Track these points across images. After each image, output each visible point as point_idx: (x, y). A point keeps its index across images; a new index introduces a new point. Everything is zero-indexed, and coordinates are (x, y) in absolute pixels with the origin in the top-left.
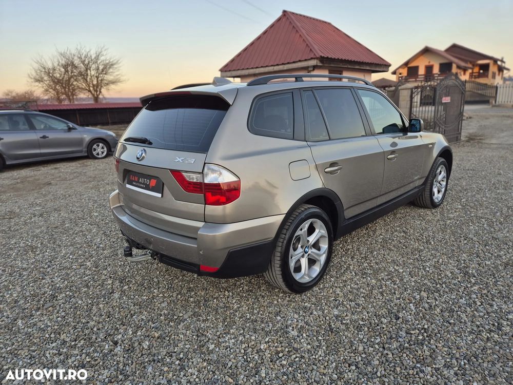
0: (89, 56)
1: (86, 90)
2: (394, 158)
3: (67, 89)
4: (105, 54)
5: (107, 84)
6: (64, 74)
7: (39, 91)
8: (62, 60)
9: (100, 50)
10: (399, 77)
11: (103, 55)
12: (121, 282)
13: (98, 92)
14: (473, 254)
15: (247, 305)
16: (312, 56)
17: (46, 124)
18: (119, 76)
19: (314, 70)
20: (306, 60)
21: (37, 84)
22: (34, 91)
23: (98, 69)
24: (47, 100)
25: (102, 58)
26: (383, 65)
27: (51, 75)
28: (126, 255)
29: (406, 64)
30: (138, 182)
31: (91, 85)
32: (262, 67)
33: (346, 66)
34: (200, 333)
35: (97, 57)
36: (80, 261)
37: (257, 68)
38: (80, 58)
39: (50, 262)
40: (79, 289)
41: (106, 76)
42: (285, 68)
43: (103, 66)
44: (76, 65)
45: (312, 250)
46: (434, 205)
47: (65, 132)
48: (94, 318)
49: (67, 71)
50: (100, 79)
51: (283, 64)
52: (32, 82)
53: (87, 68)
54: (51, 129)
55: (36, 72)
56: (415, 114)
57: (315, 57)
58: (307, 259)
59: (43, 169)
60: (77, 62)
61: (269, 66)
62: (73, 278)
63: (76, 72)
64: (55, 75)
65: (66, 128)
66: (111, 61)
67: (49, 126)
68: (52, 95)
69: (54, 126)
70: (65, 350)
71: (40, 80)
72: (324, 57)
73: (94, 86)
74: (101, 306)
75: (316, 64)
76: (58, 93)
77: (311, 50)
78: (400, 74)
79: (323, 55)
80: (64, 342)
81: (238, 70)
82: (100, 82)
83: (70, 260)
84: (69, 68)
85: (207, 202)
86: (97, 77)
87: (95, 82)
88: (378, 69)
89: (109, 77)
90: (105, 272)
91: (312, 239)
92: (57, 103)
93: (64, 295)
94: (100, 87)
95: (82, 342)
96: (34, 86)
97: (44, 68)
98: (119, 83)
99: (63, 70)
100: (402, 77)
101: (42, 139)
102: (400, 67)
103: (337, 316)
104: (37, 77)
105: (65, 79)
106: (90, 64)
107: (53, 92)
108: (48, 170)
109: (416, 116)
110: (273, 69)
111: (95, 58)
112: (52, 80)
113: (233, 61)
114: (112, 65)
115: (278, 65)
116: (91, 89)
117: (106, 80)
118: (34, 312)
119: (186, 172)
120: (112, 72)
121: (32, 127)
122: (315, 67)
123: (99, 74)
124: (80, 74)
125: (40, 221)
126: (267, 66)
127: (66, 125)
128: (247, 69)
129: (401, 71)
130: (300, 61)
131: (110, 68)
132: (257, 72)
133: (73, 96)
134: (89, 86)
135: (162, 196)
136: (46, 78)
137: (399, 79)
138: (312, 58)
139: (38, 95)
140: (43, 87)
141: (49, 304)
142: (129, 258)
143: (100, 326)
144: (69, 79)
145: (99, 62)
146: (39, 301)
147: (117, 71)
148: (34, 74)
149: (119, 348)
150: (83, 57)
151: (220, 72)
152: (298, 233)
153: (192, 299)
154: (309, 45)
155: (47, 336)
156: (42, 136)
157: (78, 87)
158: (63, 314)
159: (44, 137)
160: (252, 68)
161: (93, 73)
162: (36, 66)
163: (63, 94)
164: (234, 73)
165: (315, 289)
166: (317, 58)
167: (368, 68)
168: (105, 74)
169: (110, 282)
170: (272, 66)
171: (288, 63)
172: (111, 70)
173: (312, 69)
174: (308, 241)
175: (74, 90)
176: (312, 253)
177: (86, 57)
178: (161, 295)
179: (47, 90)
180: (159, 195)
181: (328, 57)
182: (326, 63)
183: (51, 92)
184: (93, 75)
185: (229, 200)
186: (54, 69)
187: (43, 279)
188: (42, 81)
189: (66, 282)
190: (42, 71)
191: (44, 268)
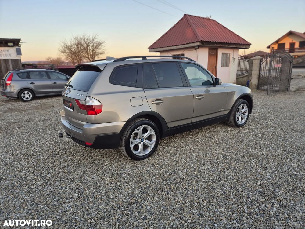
0: (89, 39)
1: (87, 57)
2: (202, 98)
3: (77, 57)
4: (97, 38)
5: (98, 55)
6: (77, 49)
7: (64, 58)
8: (76, 41)
9: (95, 36)
10: (272, 50)
11: (96, 38)
12: (63, 151)
13: (93, 59)
14: (237, 150)
15: (111, 164)
16: (196, 40)
17: (57, 76)
18: (104, 50)
19: (198, 48)
20: (193, 43)
21: (62, 54)
22: (62, 58)
23: (93, 46)
24: (68, 63)
25: (96, 40)
26: (245, 44)
27: (70, 49)
28: (60, 137)
29: (277, 42)
30: (67, 104)
31: (90, 55)
32: (170, 46)
33: (219, 46)
34: (84, 172)
35: (93, 40)
36: (50, 141)
37: (167, 47)
38: (84, 40)
39: (38, 141)
40: (44, 152)
41: (97, 50)
42: (182, 47)
43: (96, 45)
44: (82, 44)
45: (146, 141)
46: (238, 126)
47: (65, 81)
48: (45, 164)
49: (78, 47)
50: (94, 51)
51: (181, 45)
52: (60, 53)
53: (88, 46)
54: (59, 79)
55: (63, 48)
56: (262, 74)
57: (198, 41)
58: (142, 145)
59: (53, 99)
60: (83, 42)
61: (174, 46)
62: (44, 148)
63: (82, 48)
64: (72, 49)
65: (66, 78)
66: (101, 41)
67: (59, 77)
68: (70, 60)
69: (61, 78)
70: (28, 174)
71: (64, 52)
72: (203, 41)
73: (91, 55)
74: (50, 159)
75: (198, 45)
76: (73, 59)
77: (196, 37)
78: (273, 48)
79: (202, 40)
80: (29, 171)
81: (158, 48)
82: (94, 53)
83: (46, 141)
84: (79, 46)
85: (88, 114)
86: (93, 51)
87: (92, 53)
88: (241, 47)
89: (99, 51)
90: (58, 146)
91: (146, 135)
92: (72, 65)
93: (37, 154)
94: (94, 56)
95: (36, 171)
96: (61, 55)
97: (66, 46)
98: (104, 54)
99: (75, 47)
100: (274, 50)
101: (54, 84)
102: (273, 44)
103: (147, 171)
104: (63, 50)
105: (77, 52)
106: (89, 43)
107: (71, 59)
108: (55, 100)
109: (262, 75)
110: (176, 47)
111: (92, 40)
112: (70, 52)
113: (155, 43)
114: (101, 44)
115: (178, 45)
116: (90, 57)
117: (97, 52)
118: (22, 159)
119: (80, 100)
120: (100, 48)
121: (49, 78)
122: (199, 47)
123: (94, 49)
124: (84, 49)
125: (41, 123)
126: (173, 46)
127: (66, 77)
128: (163, 47)
129: (273, 46)
130: (190, 43)
131: (99, 46)
132: (167, 49)
133: (80, 61)
134: (88, 55)
135: (73, 111)
136: (67, 51)
137: (272, 51)
138: (196, 42)
139: (63, 60)
140: (65, 56)
141: (30, 157)
142: (61, 138)
143: (46, 166)
144: (79, 51)
145: (94, 42)
146: (26, 155)
147: (104, 47)
148: (61, 49)
149: (49, 175)
150: (86, 40)
151: (148, 49)
152: (136, 131)
153: (89, 160)
154: (196, 34)
155: (24, 168)
156: (54, 82)
157: (83, 56)
158: (34, 161)
159: (55, 83)
160: (165, 47)
161: (91, 48)
162: (62, 44)
163: (75, 60)
164: (156, 50)
165: (147, 159)
166: (199, 42)
167: (234, 46)
168: (97, 49)
169: (58, 150)
170: (175, 46)
171: (184, 44)
172: (100, 47)
173: (197, 48)
174: (143, 136)
175: (81, 58)
176: (145, 142)
177: (87, 39)
178: (77, 157)
179: (67, 58)
180: (72, 110)
181: (206, 41)
182: (205, 44)
183: (69, 59)
184: (91, 50)
185: (96, 113)
186: (71, 47)
187: (31, 147)
188: (65, 53)
189: (40, 149)
190: (65, 47)
191: (34, 143)
